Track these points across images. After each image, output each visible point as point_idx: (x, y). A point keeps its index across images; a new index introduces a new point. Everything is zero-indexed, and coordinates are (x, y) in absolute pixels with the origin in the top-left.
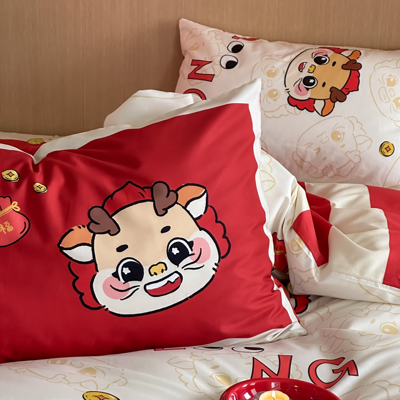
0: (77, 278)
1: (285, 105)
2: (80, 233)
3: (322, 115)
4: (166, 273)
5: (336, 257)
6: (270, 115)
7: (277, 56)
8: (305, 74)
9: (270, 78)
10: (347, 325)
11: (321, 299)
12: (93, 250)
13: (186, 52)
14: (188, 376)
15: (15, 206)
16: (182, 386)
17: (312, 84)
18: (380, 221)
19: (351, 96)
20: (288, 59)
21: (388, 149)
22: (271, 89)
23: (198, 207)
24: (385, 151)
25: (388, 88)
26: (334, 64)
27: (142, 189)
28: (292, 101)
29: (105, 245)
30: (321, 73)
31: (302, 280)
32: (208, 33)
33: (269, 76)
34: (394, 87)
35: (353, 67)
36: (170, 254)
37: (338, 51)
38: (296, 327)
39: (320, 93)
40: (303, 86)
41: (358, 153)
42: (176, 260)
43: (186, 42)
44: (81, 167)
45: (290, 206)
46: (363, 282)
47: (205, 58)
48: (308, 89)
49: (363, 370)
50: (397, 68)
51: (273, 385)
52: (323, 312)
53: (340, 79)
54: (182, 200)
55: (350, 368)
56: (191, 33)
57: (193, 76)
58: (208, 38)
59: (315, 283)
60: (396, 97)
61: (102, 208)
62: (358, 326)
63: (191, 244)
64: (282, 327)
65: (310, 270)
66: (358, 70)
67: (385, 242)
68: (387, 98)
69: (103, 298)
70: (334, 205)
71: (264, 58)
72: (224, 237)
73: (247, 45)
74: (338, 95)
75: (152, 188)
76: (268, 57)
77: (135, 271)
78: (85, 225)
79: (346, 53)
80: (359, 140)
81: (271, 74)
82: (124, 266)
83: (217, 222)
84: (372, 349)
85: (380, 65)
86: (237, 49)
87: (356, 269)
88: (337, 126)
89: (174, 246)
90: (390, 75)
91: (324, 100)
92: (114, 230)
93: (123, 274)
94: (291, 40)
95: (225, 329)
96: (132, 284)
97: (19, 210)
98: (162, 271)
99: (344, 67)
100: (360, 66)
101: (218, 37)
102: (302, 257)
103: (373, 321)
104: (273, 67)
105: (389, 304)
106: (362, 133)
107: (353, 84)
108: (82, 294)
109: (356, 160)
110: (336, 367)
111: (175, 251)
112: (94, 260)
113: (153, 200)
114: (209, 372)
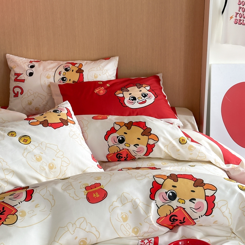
7: (49, 69)
8: (62, 76)
20: (54, 70)
34: (97, 79)
35: (80, 72)
37: (74, 65)
40: (62, 81)
43: (10, 65)
47: (20, 72)
57: (16, 80)
66: (82, 73)
71: (44, 71)
76: (46, 70)
79: (77, 66)
81: (48, 78)
85: (91, 70)
86: (32, 67)
90: (95, 74)
99: (77, 72)
100: (83, 71)
104: (49, 74)
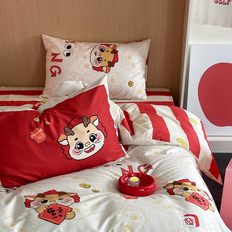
0: (64, 150)
1: (92, 70)
2: (63, 136)
3: (106, 73)
4: (90, 145)
5: (137, 133)
6: (87, 74)
7: (85, 50)
8: (97, 56)
9: (85, 59)
10: (144, 154)
11: (131, 146)
12: (68, 141)
13: (48, 49)
14: (105, 176)
15: (41, 130)
16: (105, 179)
17: (101, 60)
18: (147, 118)
19: (116, 64)
20: (90, 50)
21: (131, 84)
22: (85, 64)
23: (96, 123)
24: (130, 85)
25: (129, 60)
26: (108, 51)
27: (79, 119)
28: (94, 68)
29: (71, 138)
30: (104, 55)
31: (127, 141)
32: (55, 40)
33: (84, 58)
34: (131, 59)
35: (115, 52)
36: (90, 139)
37: (108, 46)
38: (127, 156)
39: (104, 64)
40: (97, 61)
41: (121, 86)
42: (92, 140)
43: (47, 45)
44: (58, 114)
45: (119, 117)
46: (146, 139)
47: (57, 52)
48: (99, 63)
49: (154, 167)
50: (131, 51)
51: (132, 175)
52: (134, 150)
53: (111, 57)
54: (92, 121)
55: (149, 167)
56: (48, 41)
57: (53, 60)
58: (56, 43)
59: (131, 141)
60: (132, 63)
61: (68, 127)
62: (147, 154)
63: (96, 135)
64: (123, 156)
65: (129, 137)
66: (117, 53)
67: (151, 126)
68: (129, 64)
69: (73, 156)
70: (129, 113)
71: (81, 51)
72: (105, 131)
73: (72, 45)
74: (111, 64)
75: (82, 118)
77: (81, 146)
78: (64, 133)
79: (111, 46)
80: (121, 81)
81: (85, 58)
82: (78, 145)
83: (103, 127)
84: (155, 160)
85: (125, 51)
86: (69, 47)
87: (144, 136)
88: (112, 77)
89: (91, 136)
90: (129, 55)
91: (106, 67)
92: (73, 134)
93: (78, 147)
94: (88, 41)
95: (108, 160)
96: (80, 150)
97: (42, 131)
98: (89, 145)
99: (112, 52)
100: (117, 52)
101: (60, 42)
102: (126, 133)
103: (151, 151)
104: (85, 54)
105: (154, 145)
106: (122, 78)
107: (116, 60)
108: (66, 155)
109: (120, 89)
110: (145, 167)
111: (92, 138)
112: (69, 144)
113: (83, 123)
114: (110, 174)
